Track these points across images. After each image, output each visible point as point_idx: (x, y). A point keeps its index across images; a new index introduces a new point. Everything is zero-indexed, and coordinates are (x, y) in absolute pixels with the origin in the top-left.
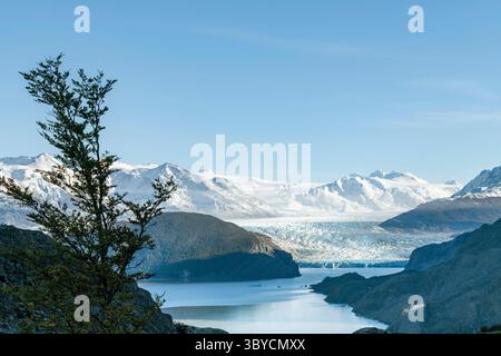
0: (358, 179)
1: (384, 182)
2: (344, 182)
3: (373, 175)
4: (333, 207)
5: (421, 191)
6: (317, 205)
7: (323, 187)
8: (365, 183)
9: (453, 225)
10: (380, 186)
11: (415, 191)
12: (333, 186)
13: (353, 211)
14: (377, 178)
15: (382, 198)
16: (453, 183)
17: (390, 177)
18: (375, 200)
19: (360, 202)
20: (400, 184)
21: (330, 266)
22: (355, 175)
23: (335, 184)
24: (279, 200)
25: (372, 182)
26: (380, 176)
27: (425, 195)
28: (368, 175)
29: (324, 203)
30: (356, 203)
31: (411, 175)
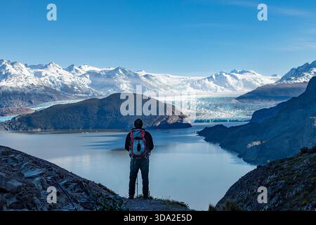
0: (224, 74)
1: (238, 76)
2: (216, 76)
3: (232, 72)
4: (211, 90)
5: (258, 80)
6: (202, 88)
7: (205, 79)
8: (228, 76)
9: (276, 98)
10: (236, 78)
11: (255, 80)
12: (210, 78)
13: (221, 92)
14: (234, 74)
15: (237, 84)
16: (275, 75)
17: (241, 73)
18: (234, 85)
19: (225, 87)
20: (247, 76)
21: (208, 121)
22: (222, 72)
23: (212, 77)
24: (181, 87)
25: (232, 76)
26: (236, 72)
27: (261, 82)
28: (229, 72)
29: (206, 88)
30: (223, 88)
31: (253, 72)
